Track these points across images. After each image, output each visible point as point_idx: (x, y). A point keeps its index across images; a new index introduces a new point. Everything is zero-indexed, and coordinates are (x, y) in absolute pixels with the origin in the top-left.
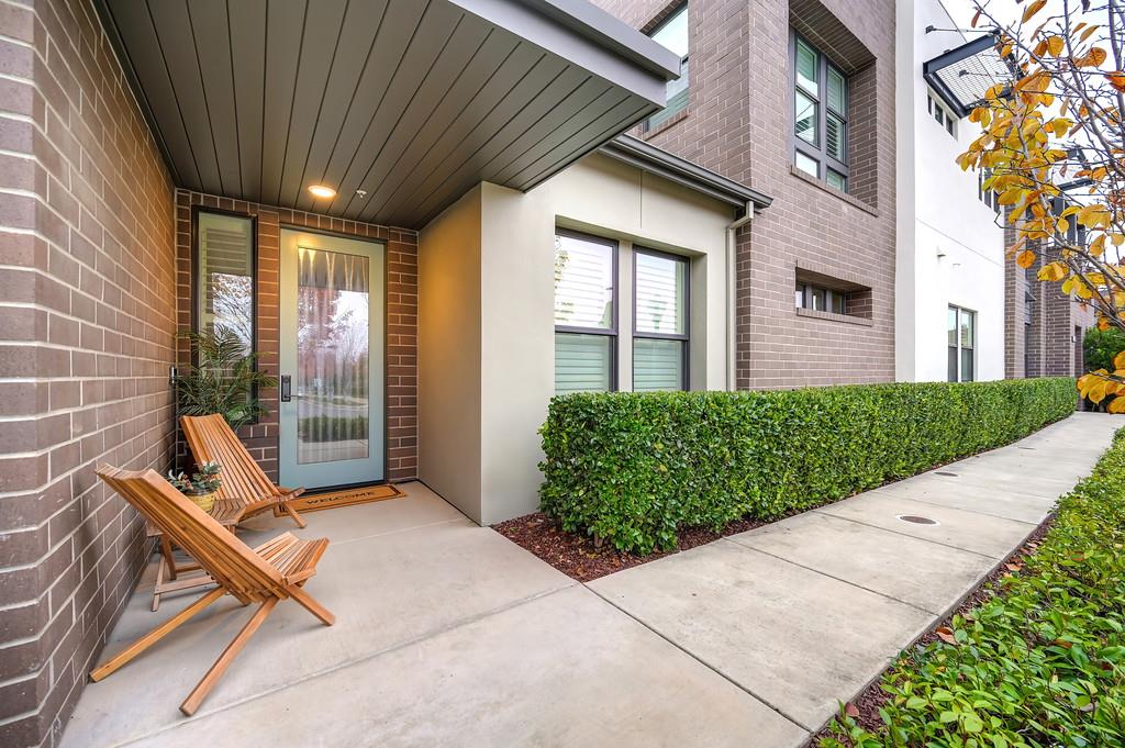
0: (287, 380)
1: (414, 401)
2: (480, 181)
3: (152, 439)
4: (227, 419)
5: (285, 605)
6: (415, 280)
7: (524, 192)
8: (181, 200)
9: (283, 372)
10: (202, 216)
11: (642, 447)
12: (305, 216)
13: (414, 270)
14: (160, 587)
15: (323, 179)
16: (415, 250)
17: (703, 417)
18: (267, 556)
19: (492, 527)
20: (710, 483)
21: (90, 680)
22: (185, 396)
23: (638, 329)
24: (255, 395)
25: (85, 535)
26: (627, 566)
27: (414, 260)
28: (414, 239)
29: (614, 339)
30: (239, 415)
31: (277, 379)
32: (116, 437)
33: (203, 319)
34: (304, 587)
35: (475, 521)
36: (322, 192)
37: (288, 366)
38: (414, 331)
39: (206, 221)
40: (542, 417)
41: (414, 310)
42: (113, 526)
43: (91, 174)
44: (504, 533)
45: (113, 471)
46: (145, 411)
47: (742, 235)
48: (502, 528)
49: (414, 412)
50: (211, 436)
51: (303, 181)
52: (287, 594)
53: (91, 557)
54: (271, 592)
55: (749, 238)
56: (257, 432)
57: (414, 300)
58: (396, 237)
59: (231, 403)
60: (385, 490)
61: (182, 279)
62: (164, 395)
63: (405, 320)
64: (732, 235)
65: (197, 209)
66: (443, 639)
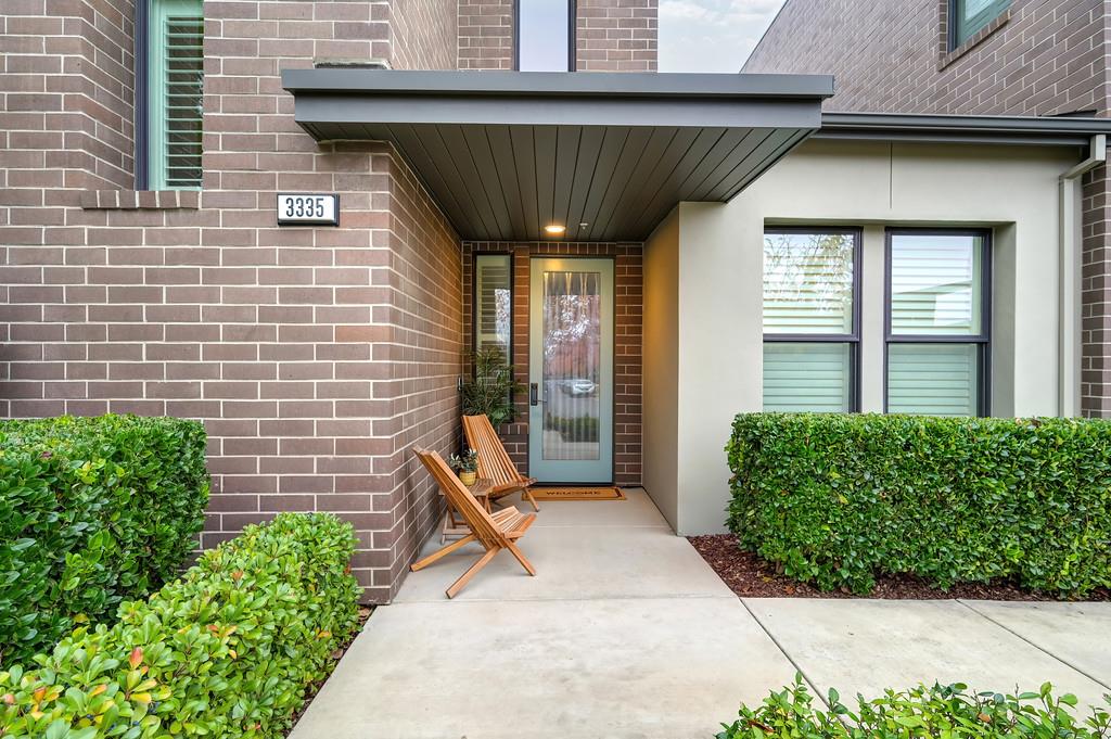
0: (535, 387)
1: (638, 409)
2: (676, 203)
3: (445, 432)
4: (491, 419)
5: (504, 551)
6: (639, 291)
7: (726, 202)
8: (467, 250)
9: (532, 381)
10: (479, 258)
11: (811, 473)
12: (547, 247)
13: (640, 281)
14: (446, 531)
15: (553, 220)
16: (640, 261)
17: (907, 447)
18: (498, 520)
19: (688, 538)
20: (922, 528)
21: (411, 570)
22: (468, 400)
23: (895, 332)
24: (512, 400)
25: (409, 485)
26: (800, 595)
27: (640, 271)
28: (639, 251)
29: (855, 347)
30: (499, 415)
31: (526, 388)
32: (424, 429)
33: (481, 338)
34: (516, 543)
35: (674, 531)
36: (555, 230)
37: (535, 376)
38: (639, 341)
39: (482, 261)
40: (730, 430)
41: (640, 320)
42: (423, 487)
44: (697, 547)
45: (419, 450)
46: (441, 411)
47: (1091, 183)
48: (696, 542)
49: (638, 419)
50: (478, 427)
51: (541, 224)
52: (506, 546)
53: (412, 499)
54: (497, 542)
55: (1102, 187)
56: (512, 434)
57: (639, 310)
58: (622, 251)
59: (495, 406)
60: (611, 492)
61: (466, 309)
62: (453, 398)
63: (631, 330)
64: (1070, 190)
65: (476, 254)
66: (601, 603)
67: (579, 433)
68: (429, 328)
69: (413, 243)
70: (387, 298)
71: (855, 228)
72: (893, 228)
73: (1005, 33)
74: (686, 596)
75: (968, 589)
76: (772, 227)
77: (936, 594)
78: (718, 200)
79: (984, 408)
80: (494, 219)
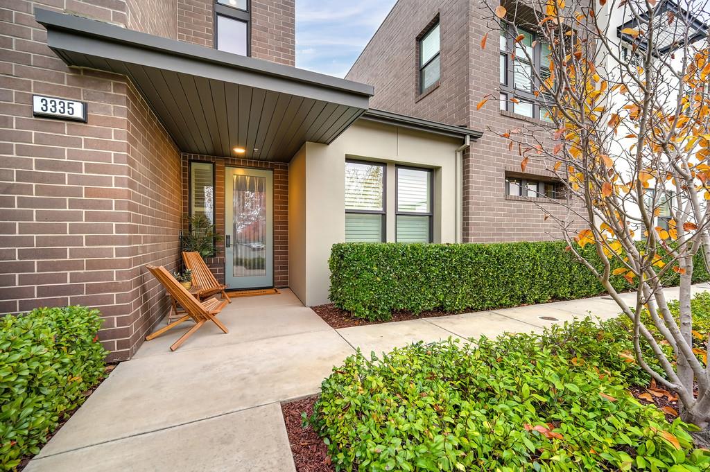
0: (228, 237)
1: (286, 248)
2: (305, 142)
3: (171, 260)
4: (201, 254)
5: (209, 321)
6: (287, 188)
7: (328, 144)
8: (185, 158)
9: (227, 233)
10: (193, 164)
11: (366, 268)
12: (235, 161)
13: (287, 183)
14: (171, 317)
15: (238, 145)
16: (287, 173)
17: (403, 255)
18: (205, 306)
19: (311, 307)
20: (409, 289)
21: (146, 340)
22: (185, 243)
23: (399, 210)
24: (214, 244)
25: (144, 289)
26: (361, 325)
27: (287, 178)
28: (287, 168)
29: (384, 215)
30: (206, 253)
31: (223, 238)
32: (155, 257)
33: (194, 209)
34: (216, 316)
35: (304, 305)
36: (239, 151)
37: (229, 231)
38: (287, 213)
39: (194, 166)
40: (330, 252)
41: (287, 203)
42: (155, 291)
43: (145, 163)
44: (315, 311)
45: (151, 267)
46: (168, 248)
47: (465, 154)
48: (314, 309)
49: (286, 253)
50: (193, 260)
51: (231, 147)
52: (210, 318)
53: (146, 297)
54: (204, 317)
55: (468, 156)
56: (214, 261)
57: (287, 198)
58: (277, 167)
59: (204, 247)
60: (273, 291)
61: (185, 192)
62: (177, 242)
63: (282, 208)
64: (459, 155)
65: (190, 161)
66: (266, 341)
67: (254, 265)
68: (158, 198)
69: (145, 143)
70: (126, 172)
71: (383, 163)
72: (399, 165)
73: (438, 90)
74: (310, 332)
75: (426, 314)
76: (350, 159)
77: (415, 317)
78: (324, 143)
79: (431, 240)
80: (202, 142)
